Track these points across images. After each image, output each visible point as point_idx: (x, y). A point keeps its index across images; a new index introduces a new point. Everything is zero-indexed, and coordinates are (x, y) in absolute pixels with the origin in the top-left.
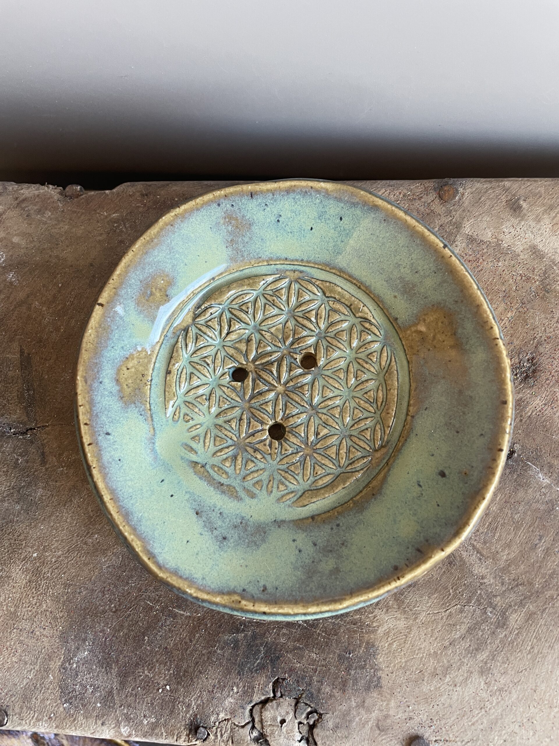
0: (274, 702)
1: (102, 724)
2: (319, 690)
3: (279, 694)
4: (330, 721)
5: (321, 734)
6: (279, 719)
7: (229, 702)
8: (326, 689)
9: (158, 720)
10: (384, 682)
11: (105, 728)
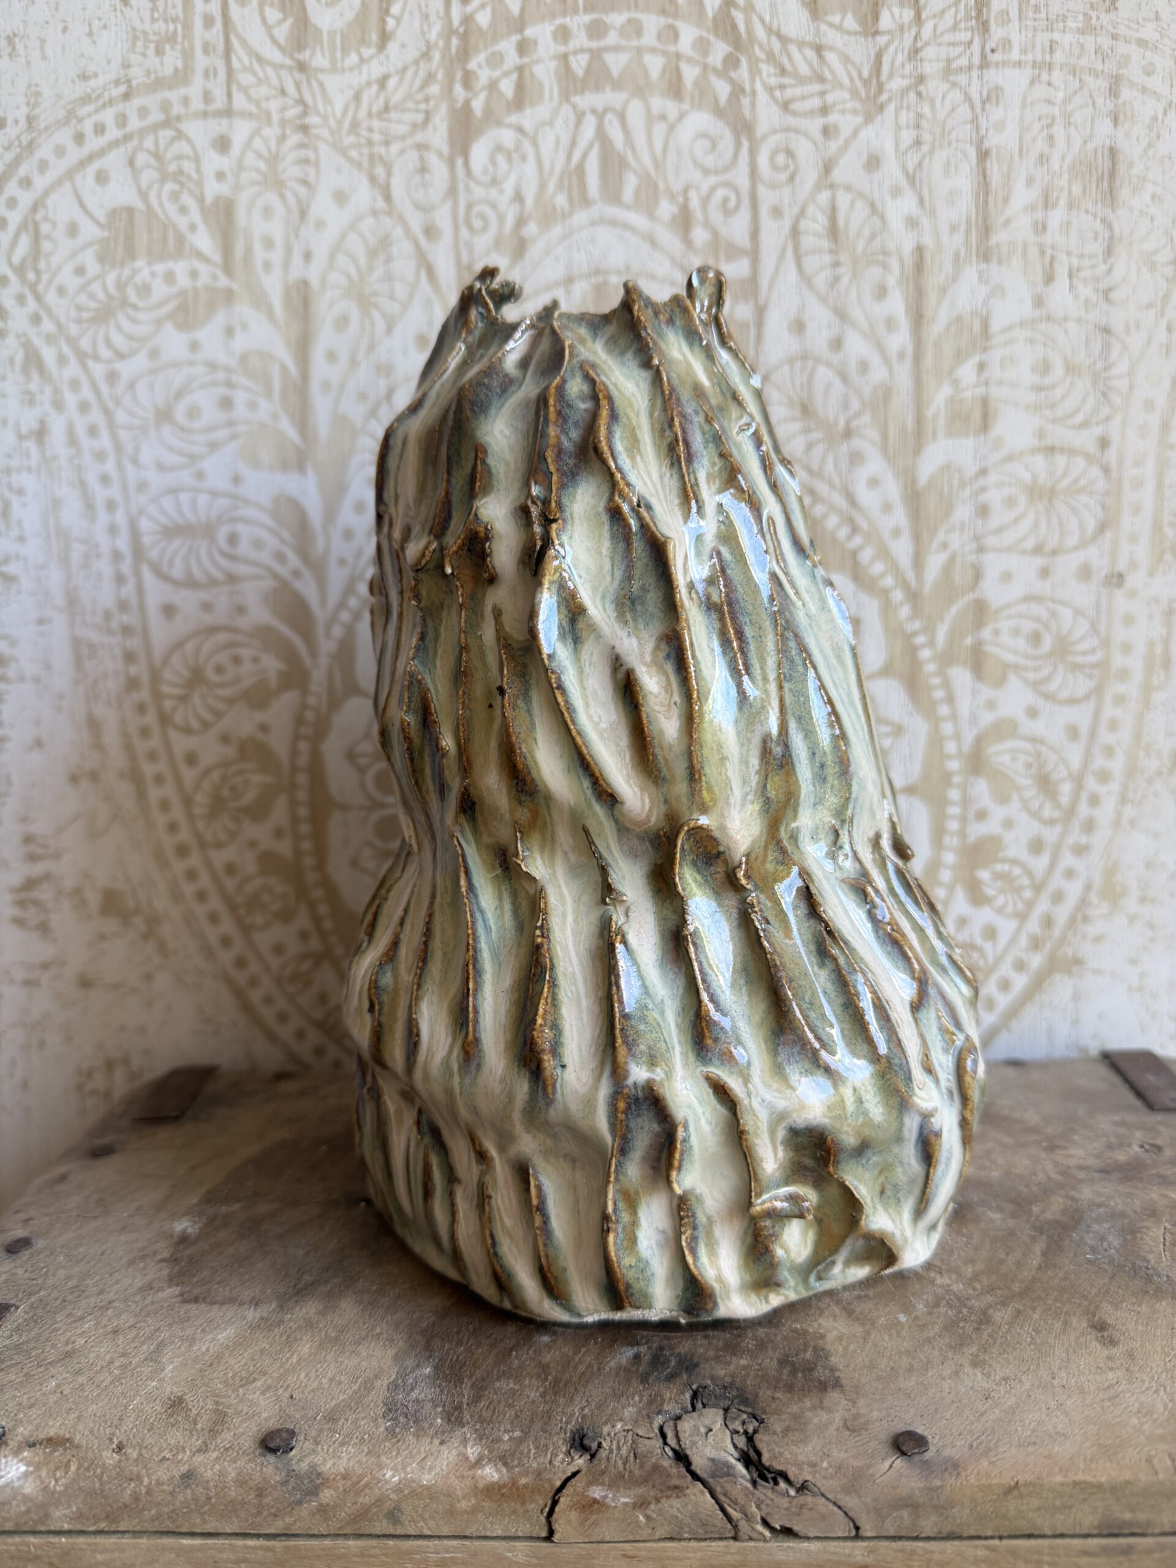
0: (695, 1414)
1: (442, 1443)
2: (757, 1395)
3: (699, 1405)
4: (776, 1424)
5: (765, 1438)
6: (703, 1430)
7: (629, 1412)
8: (765, 1393)
9: (526, 1435)
10: (844, 1382)
11: (444, 1448)
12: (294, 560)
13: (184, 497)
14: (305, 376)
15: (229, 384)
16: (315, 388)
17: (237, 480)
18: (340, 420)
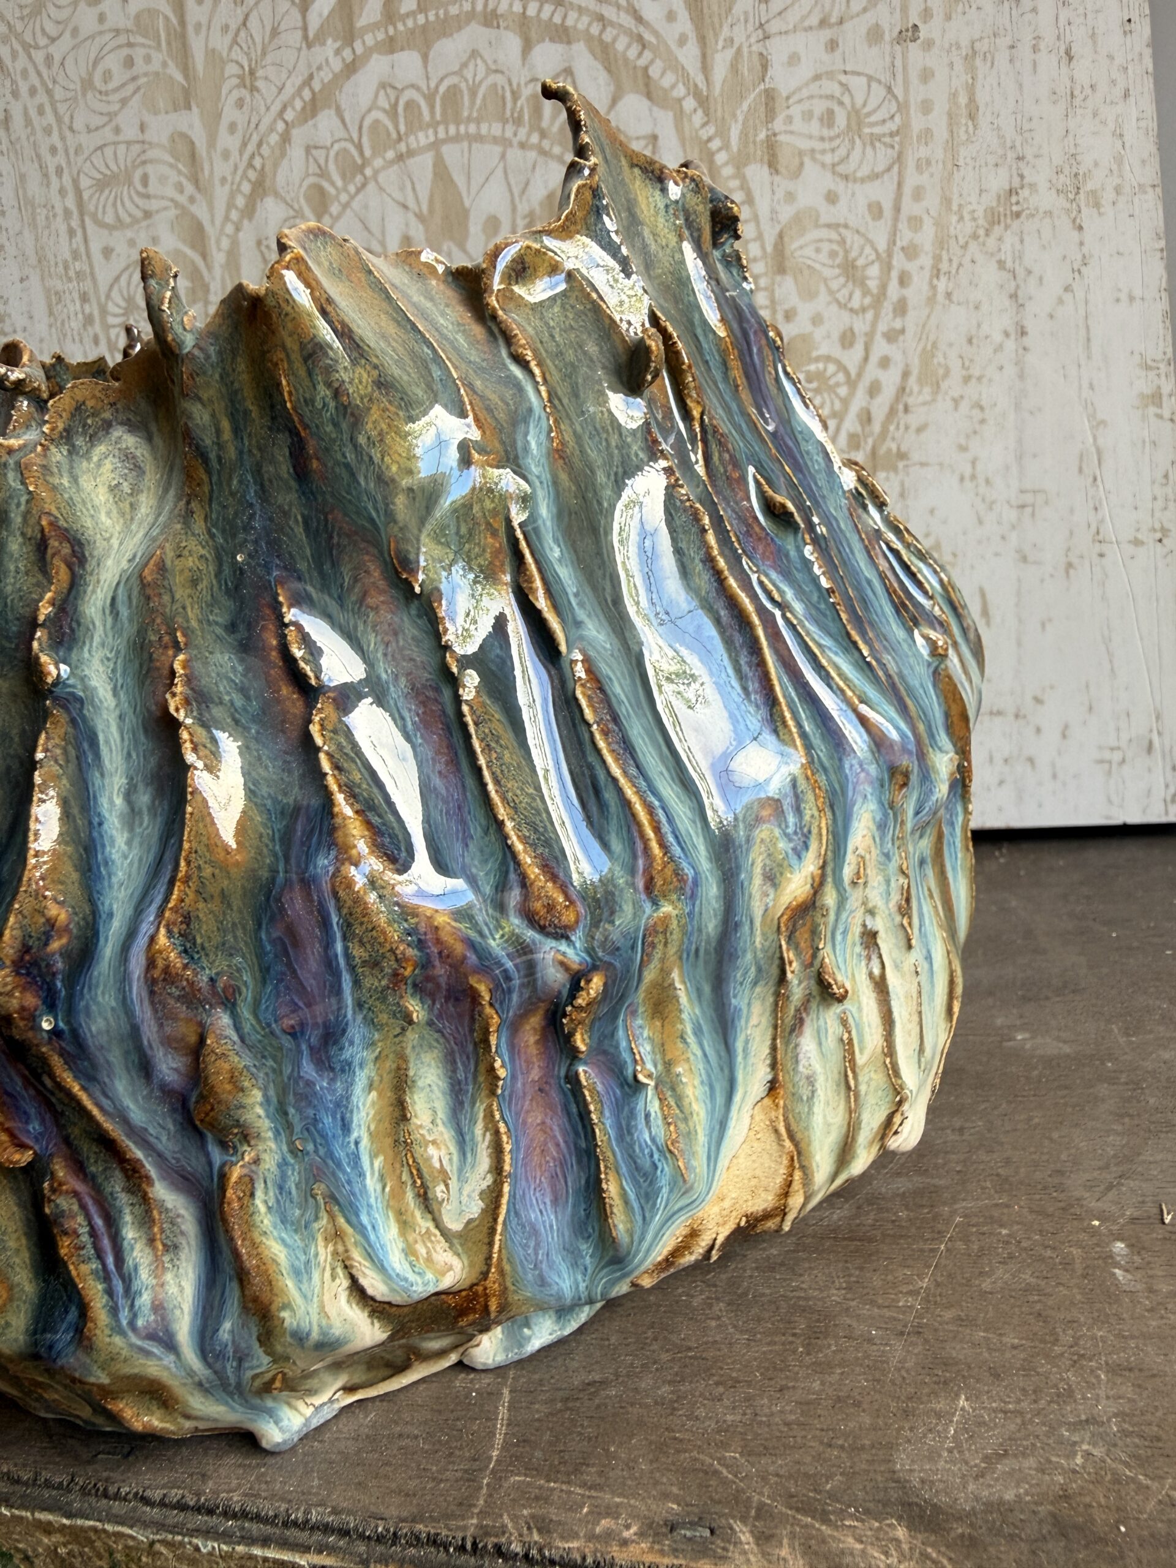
12: (189, 188)
13: (109, 151)
14: (183, 23)
15: (130, 45)
16: (190, 29)
17: (142, 128)
18: (211, 54)
